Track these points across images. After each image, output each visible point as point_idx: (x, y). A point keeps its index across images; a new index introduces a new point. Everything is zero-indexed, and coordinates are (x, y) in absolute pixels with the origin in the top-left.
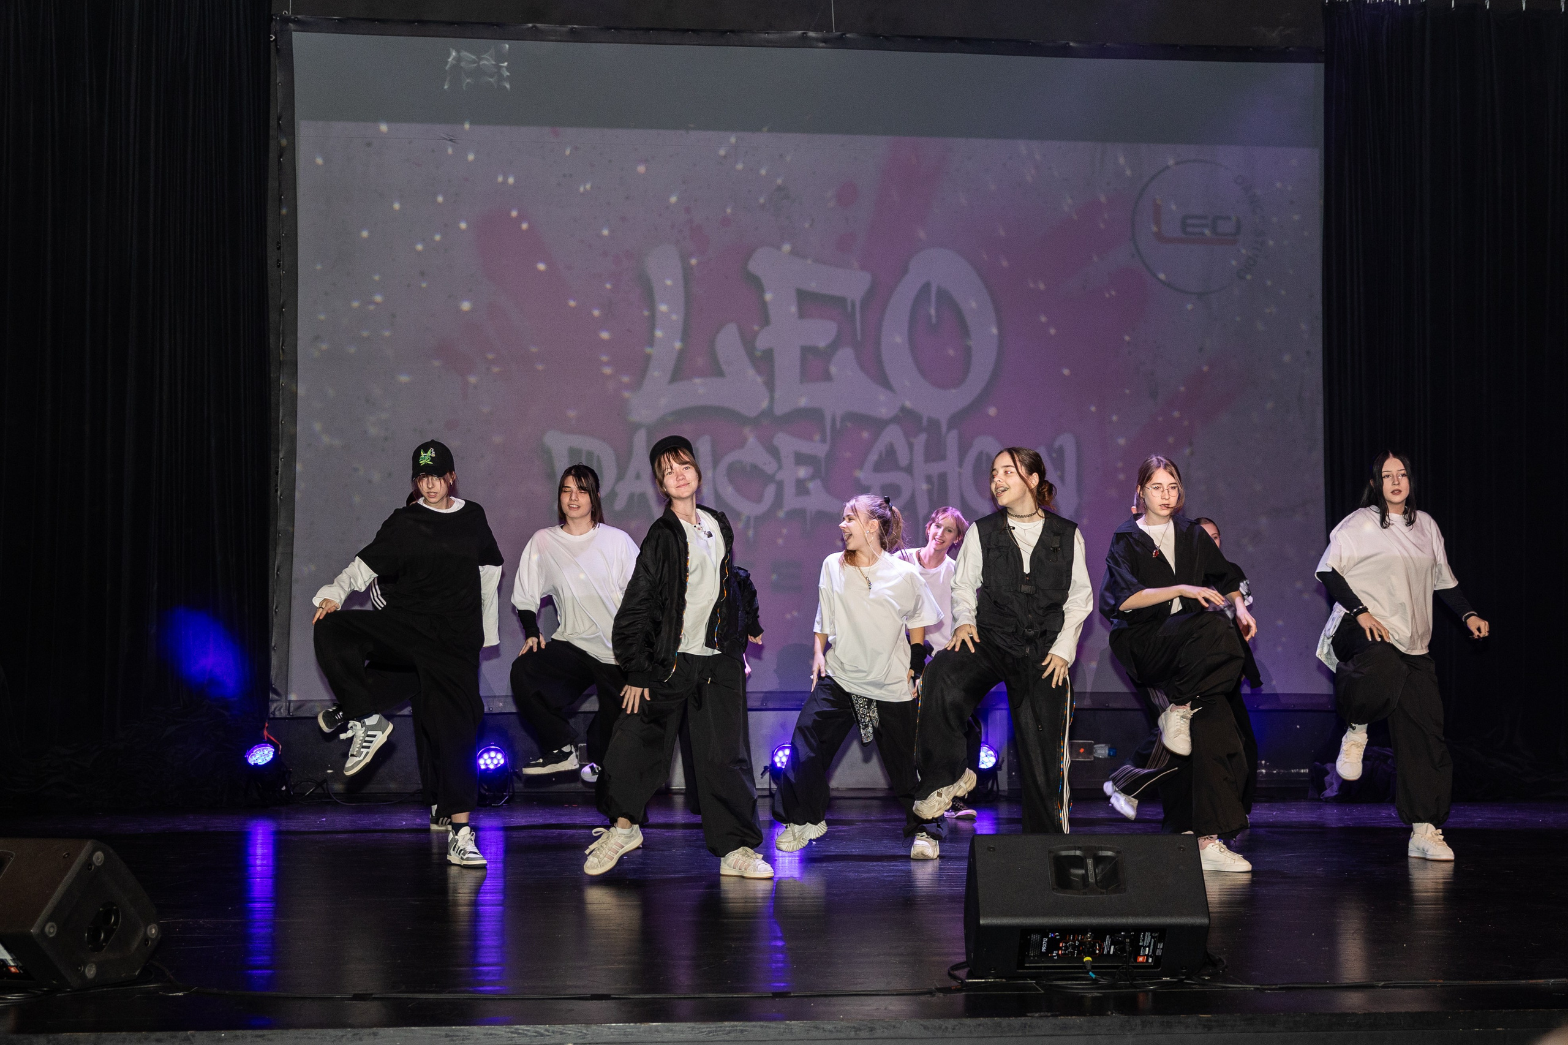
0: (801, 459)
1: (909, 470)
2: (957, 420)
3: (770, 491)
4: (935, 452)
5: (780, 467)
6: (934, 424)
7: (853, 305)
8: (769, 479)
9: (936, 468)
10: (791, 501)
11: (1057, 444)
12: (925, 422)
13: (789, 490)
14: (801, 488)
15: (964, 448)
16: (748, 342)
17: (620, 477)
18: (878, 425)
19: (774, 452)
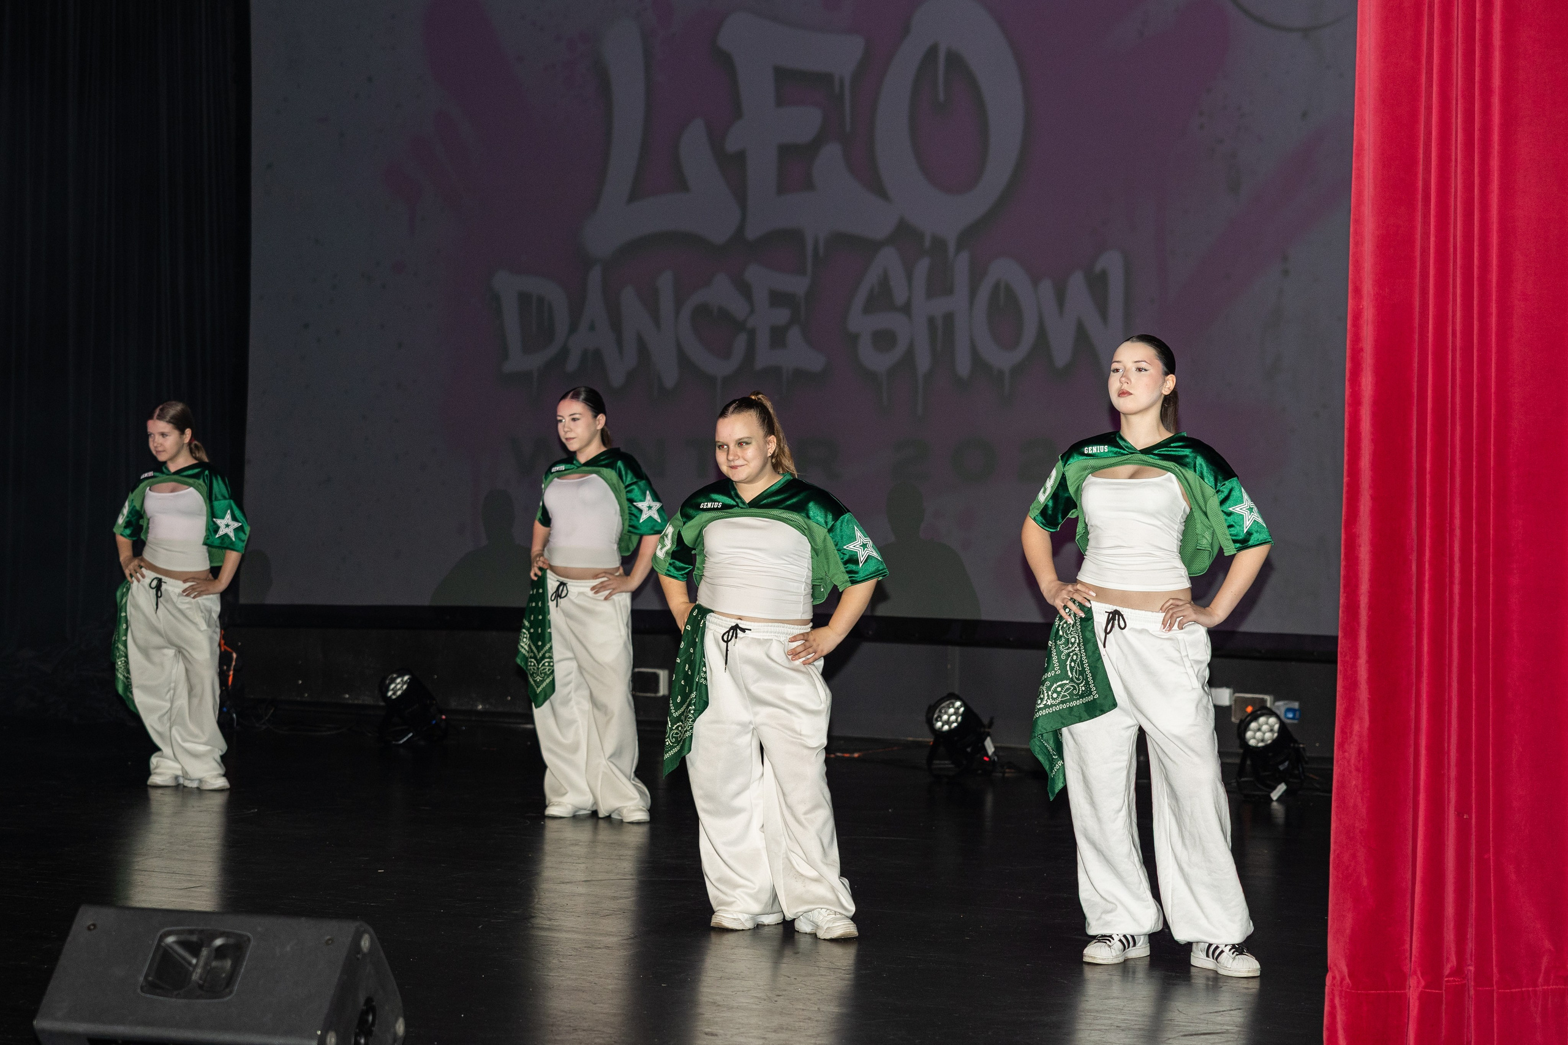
0: (778, 298)
1: (906, 309)
2: (967, 237)
3: (740, 343)
4: (940, 285)
5: (752, 311)
6: (939, 244)
7: (842, 86)
8: (739, 326)
9: (939, 306)
10: (765, 358)
11: (1098, 268)
12: (927, 243)
13: (763, 339)
14: (778, 337)
15: (977, 275)
16: (716, 140)
17: (573, 328)
18: (869, 247)
19: (745, 290)
